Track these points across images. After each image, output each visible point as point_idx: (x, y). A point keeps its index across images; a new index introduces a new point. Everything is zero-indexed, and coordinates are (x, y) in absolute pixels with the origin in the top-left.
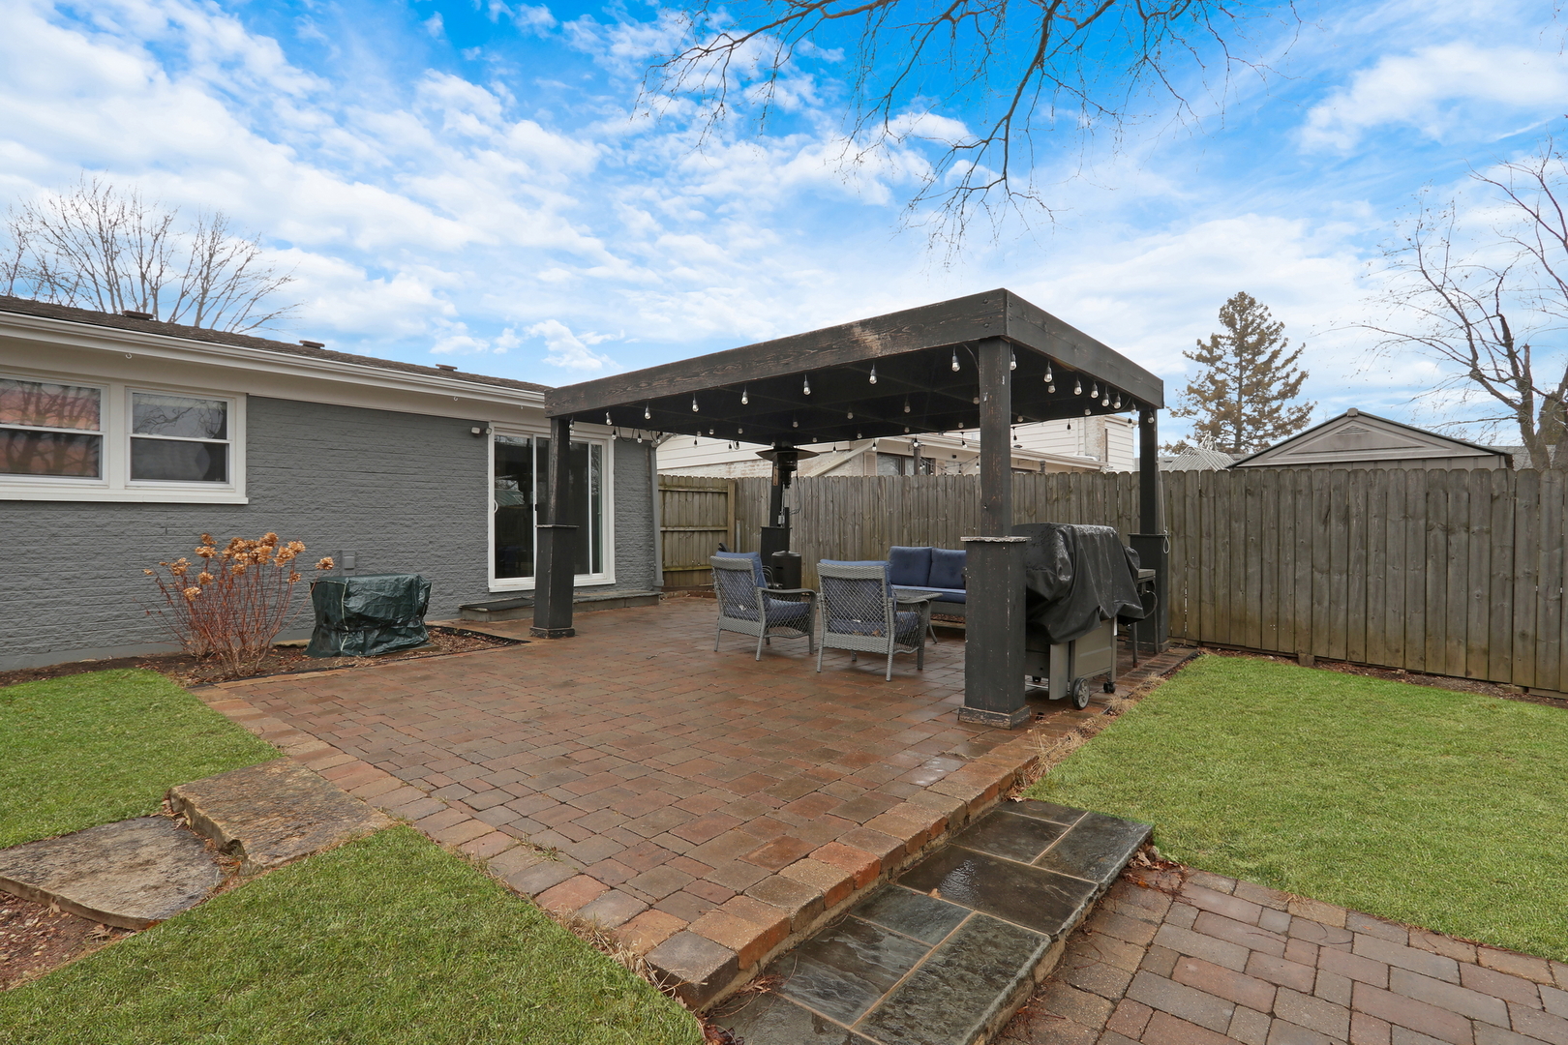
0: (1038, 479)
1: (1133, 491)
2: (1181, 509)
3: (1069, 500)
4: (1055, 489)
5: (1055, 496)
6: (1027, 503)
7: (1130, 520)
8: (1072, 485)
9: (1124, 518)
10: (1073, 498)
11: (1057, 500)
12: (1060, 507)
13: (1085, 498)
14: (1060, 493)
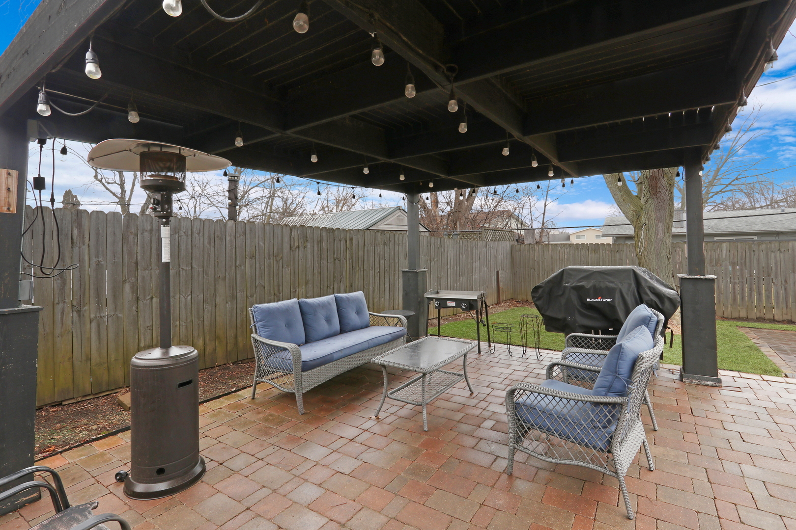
0: (284, 229)
1: (342, 242)
2: (362, 253)
3: (305, 247)
4: (296, 238)
5: (296, 244)
6: (275, 249)
7: (340, 261)
8: (308, 236)
9: (337, 260)
10: (309, 245)
11: (298, 247)
12: (300, 253)
13: (316, 246)
14: (300, 242)
